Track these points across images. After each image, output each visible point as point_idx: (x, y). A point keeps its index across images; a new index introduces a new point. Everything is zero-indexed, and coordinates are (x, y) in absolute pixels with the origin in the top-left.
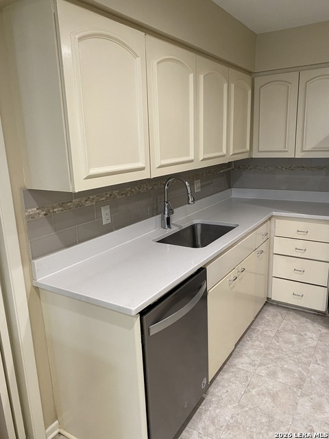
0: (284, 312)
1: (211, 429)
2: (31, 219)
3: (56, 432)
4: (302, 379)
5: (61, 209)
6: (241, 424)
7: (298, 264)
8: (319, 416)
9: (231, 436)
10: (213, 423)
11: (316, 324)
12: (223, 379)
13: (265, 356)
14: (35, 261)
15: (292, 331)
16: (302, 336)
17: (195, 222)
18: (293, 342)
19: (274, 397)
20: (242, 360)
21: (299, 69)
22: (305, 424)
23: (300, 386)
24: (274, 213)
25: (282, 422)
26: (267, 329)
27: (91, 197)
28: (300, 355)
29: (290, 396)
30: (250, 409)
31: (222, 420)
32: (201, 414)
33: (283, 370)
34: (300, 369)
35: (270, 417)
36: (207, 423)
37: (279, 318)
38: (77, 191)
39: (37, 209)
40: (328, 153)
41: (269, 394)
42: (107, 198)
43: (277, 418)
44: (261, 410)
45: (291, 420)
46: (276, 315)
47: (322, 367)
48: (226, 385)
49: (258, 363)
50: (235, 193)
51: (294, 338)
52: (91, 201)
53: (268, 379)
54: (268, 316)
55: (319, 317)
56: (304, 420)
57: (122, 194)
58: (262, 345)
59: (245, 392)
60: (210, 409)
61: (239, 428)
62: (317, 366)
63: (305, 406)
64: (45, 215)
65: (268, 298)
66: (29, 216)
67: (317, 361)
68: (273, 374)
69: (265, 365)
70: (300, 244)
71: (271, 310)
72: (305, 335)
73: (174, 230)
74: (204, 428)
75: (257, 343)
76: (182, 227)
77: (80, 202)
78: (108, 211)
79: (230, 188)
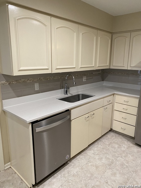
0: (117, 135)
1: (66, 175)
2: (2, 85)
3: (9, 166)
4: (112, 163)
5: (16, 82)
6: (79, 175)
7: (124, 115)
8: (113, 178)
9: (73, 179)
10: (68, 173)
11: (129, 142)
12: (79, 157)
13: (101, 151)
14: (3, 101)
15: (117, 143)
16: (120, 145)
17: (80, 93)
18: (115, 148)
19: (97, 167)
20: (90, 152)
21: (130, 31)
22: (105, 180)
23: (110, 165)
24: (115, 93)
25: (96, 177)
26: (106, 141)
27: (30, 79)
28: (116, 153)
29: (104, 168)
30: (85, 170)
31: (72, 172)
32: (65, 169)
33: (106, 158)
34: (113, 159)
35: (92, 175)
36: (66, 173)
37: (114, 137)
38: (14, 75)
39: (6, 82)
40: (140, 68)
41: (96, 166)
42: (38, 80)
43: (95, 175)
44: (90, 171)
45: (100, 177)
46: (113, 136)
47: (123, 159)
48: (80, 160)
49: (97, 154)
50: (105, 83)
51: (116, 146)
52: (30, 81)
53: (97, 160)
54: (110, 136)
55: (132, 139)
56: (105, 178)
57: (45, 79)
58: (102, 147)
59: (86, 164)
60: (70, 168)
61: (78, 176)
62: (121, 159)
63: (109, 173)
64: (9, 84)
65: (111, 129)
66: (2, 84)
67: (122, 156)
68: (101, 159)
69: (99, 155)
70: (125, 107)
71: (112, 134)
72: (122, 145)
73: (69, 95)
74: (64, 174)
75: (100, 146)
76: (72, 95)
77: (25, 80)
78: (38, 85)
79: (103, 81)
